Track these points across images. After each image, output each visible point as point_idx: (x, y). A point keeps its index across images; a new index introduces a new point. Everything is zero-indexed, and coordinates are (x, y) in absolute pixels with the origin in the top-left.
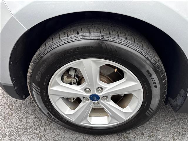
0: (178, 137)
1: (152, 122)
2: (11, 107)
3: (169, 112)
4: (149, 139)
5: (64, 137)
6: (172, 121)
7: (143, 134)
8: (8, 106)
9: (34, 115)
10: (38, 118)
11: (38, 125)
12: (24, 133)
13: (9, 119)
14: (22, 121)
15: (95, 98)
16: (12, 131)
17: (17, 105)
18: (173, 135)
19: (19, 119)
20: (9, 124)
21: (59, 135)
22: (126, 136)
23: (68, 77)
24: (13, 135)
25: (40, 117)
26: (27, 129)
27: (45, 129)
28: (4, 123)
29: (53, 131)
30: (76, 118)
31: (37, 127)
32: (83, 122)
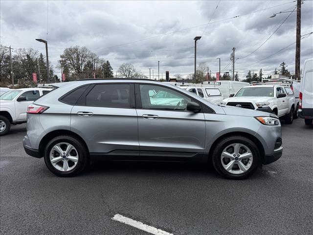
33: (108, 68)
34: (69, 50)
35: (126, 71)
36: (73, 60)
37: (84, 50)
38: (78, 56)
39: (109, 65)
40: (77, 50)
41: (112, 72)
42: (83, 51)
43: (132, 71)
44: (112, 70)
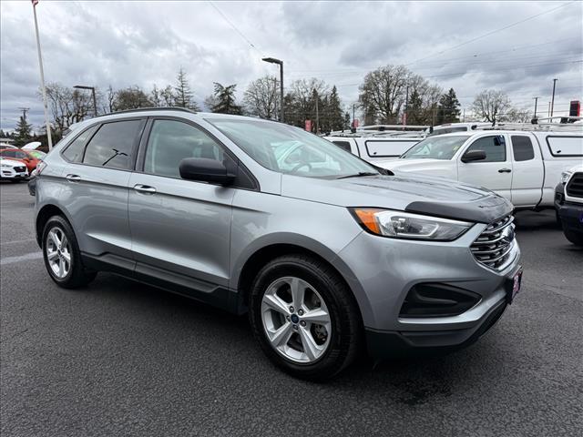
33: (452, 103)
34: (373, 75)
35: (488, 105)
36: (379, 94)
37: (401, 71)
38: (388, 85)
39: (454, 96)
40: (387, 73)
41: (458, 111)
42: (399, 75)
43: (502, 105)
44: (458, 107)
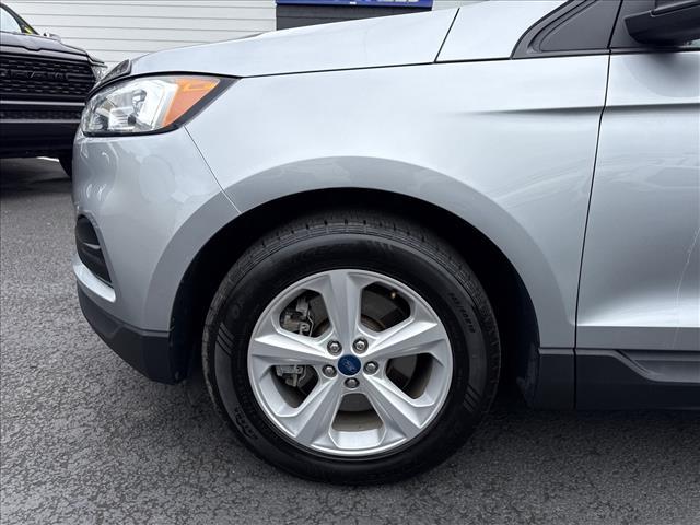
0: (557, 492)
1: (493, 465)
2: (113, 429)
3: (538, 442)
4: (484, 496)
5: (266, 492)
6: (545, 461)
7: (468, 486)
8: (104, 427)
9: (179, 448)
10: (191, 453)
11: (193, 468)
12: (156, 483)
13: (110, 454)
14: (148, 460)
15: (349, 366)
16: (123, 479)
17: (129, 425)
18: (547, 489)
19: (140, 456)
20: (113, 466)
21: (250, 488)
22: (426, 489)
23: (292, 317)
24: (126, 488)
25: (196, 450)
26: (163, 476)
27: (211, 475)
28: (100, 463)
29: (234, 480)
30: (301, 429)
31: (189, 471)
32: (317, 442)
